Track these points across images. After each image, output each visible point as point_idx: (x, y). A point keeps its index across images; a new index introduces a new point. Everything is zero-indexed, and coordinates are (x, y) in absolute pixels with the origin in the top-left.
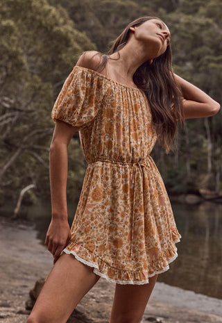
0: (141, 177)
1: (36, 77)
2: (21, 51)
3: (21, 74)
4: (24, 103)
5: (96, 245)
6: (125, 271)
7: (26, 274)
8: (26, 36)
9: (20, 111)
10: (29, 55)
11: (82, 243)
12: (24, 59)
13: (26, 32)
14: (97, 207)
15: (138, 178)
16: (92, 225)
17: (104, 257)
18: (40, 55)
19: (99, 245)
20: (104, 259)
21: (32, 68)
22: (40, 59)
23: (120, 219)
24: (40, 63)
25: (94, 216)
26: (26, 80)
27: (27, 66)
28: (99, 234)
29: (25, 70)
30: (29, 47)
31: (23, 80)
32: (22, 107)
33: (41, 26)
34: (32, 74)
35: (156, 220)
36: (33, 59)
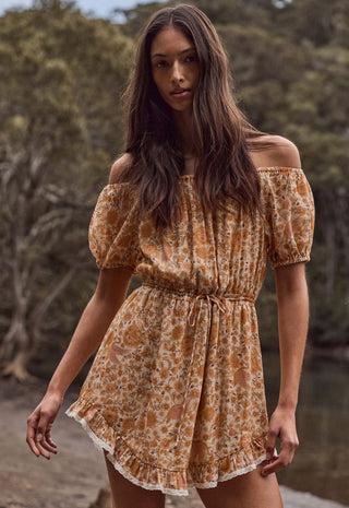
0: (207, 319)
1: (100, 152)
2: (76, 109)
3: (76, 146)
4: (80, 194)
5: (120, 416)
6: (154, 468)
7: (83, 475)
8: (86, 85)
9: (74, 207)
10: (90, 116)
11: (99, 406)
12: (81, 123)
13: (85, 79)
14: (129, 356)
15: (202, 319)
16: (119, 382)
17: (130, 438)
18: (107, 117)
19: (124, 417)
20: (129, 442)
21: (94, 137)
22: (107, 123)
23: (160, 380)
24: (107, 129)
25: (123, 369)
26: (85, 157)
27: (86, 134)
28: (127, 400)
29: (82, 141)
30: (89, 104)
31: (79, 157)
32: (78, 202)
33: (109, 70)
34: (94, 147)
35: (222, 401)
36: (96, 122)
